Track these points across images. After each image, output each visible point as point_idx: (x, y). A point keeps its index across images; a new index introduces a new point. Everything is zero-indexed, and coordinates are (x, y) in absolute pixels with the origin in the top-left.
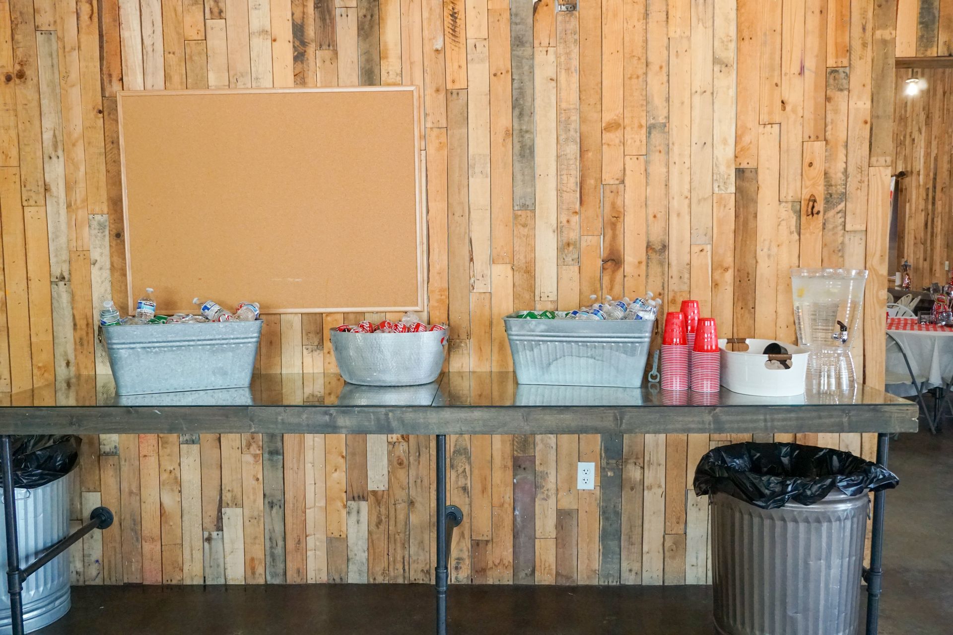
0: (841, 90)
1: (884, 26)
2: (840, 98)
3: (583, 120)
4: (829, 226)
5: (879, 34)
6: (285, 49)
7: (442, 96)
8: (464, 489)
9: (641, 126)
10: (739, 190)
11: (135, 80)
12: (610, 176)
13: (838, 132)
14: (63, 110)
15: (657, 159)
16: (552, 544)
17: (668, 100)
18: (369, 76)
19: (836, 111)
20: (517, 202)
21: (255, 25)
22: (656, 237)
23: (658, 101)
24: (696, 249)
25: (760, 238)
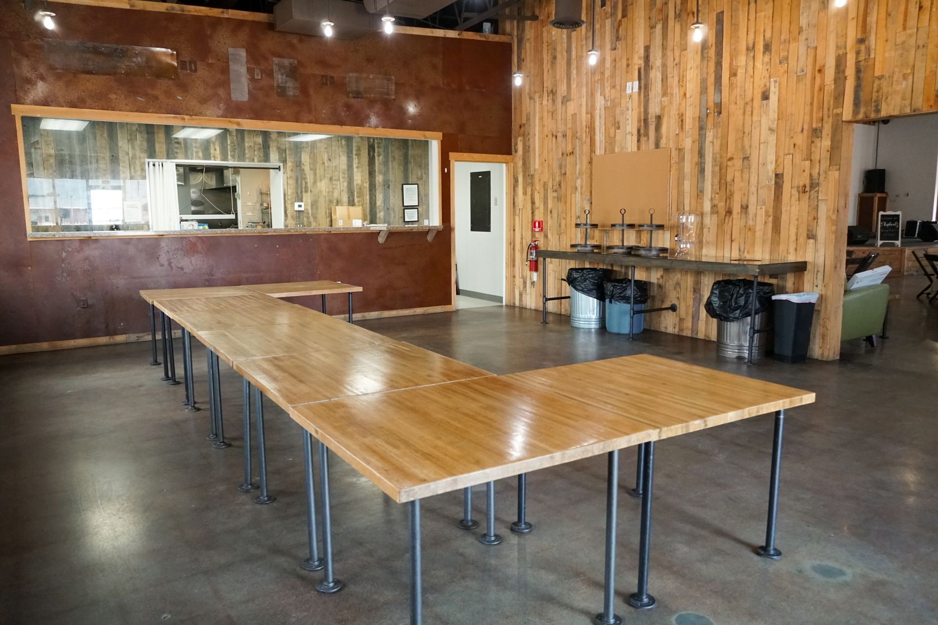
0: (818, 138)
1: (837, 108)
2: (817, 141)
3: (721, 157)
4: (812, 197)
5: (835, 111)
6: (635, 138)
7: (677, 151)
8: (678, 298)
9: (740, 158)
10: (776, 183)
11: (598, 152)
12: (729, 178)
13: (816, 157)
14: (581, 164)
15: (745, 170)
16: (704, 323)
17: (750, 147)
18: (657, 146)
19: (816, 147)
20: (699, 189)
21: (627, 131)
22: (744, 204)
23: (747, 147)
24: (759, 207)
25: (783, 203)
